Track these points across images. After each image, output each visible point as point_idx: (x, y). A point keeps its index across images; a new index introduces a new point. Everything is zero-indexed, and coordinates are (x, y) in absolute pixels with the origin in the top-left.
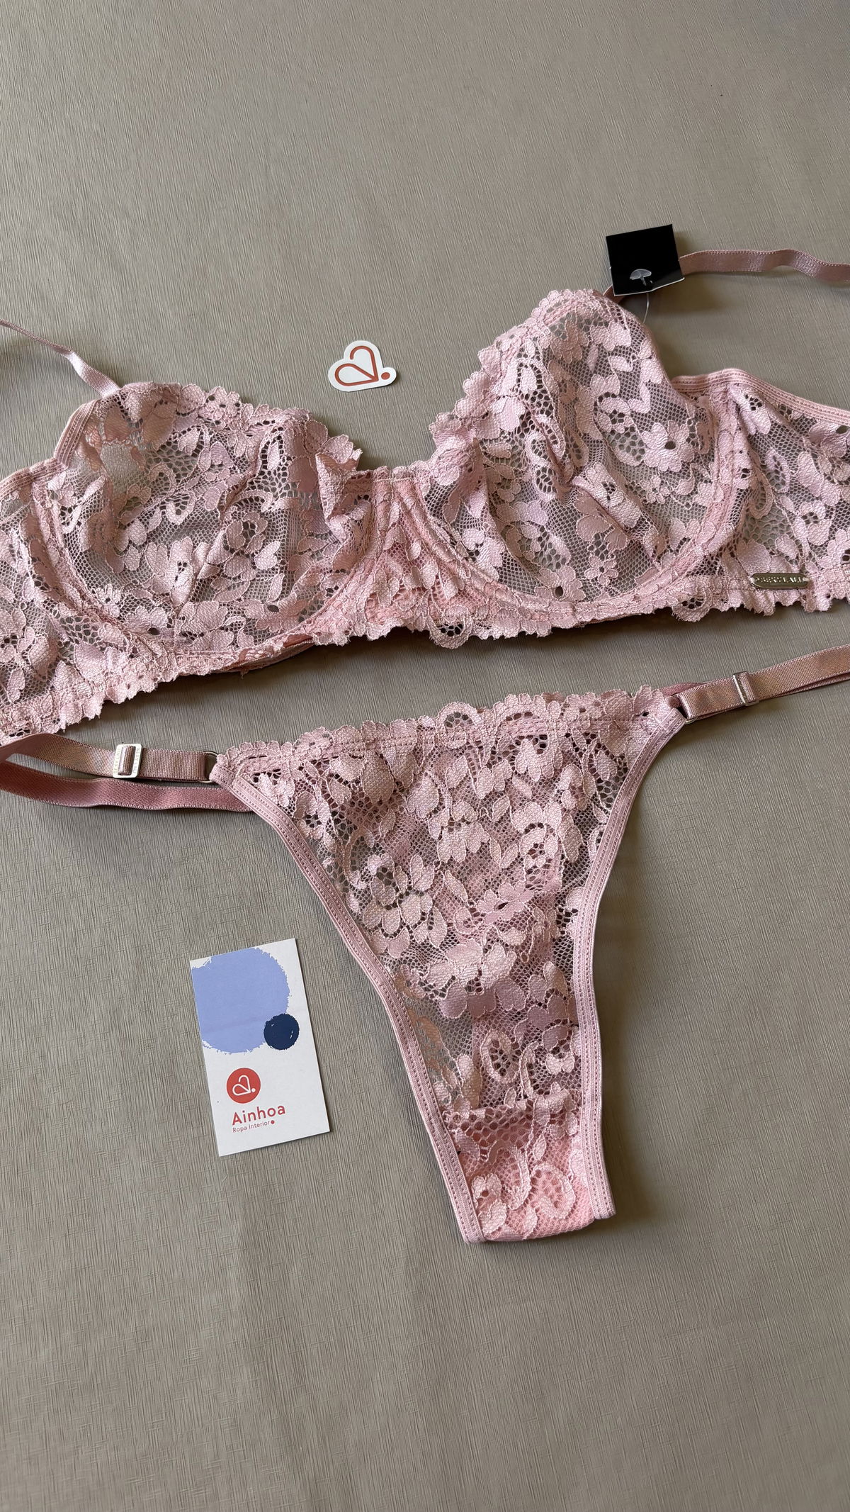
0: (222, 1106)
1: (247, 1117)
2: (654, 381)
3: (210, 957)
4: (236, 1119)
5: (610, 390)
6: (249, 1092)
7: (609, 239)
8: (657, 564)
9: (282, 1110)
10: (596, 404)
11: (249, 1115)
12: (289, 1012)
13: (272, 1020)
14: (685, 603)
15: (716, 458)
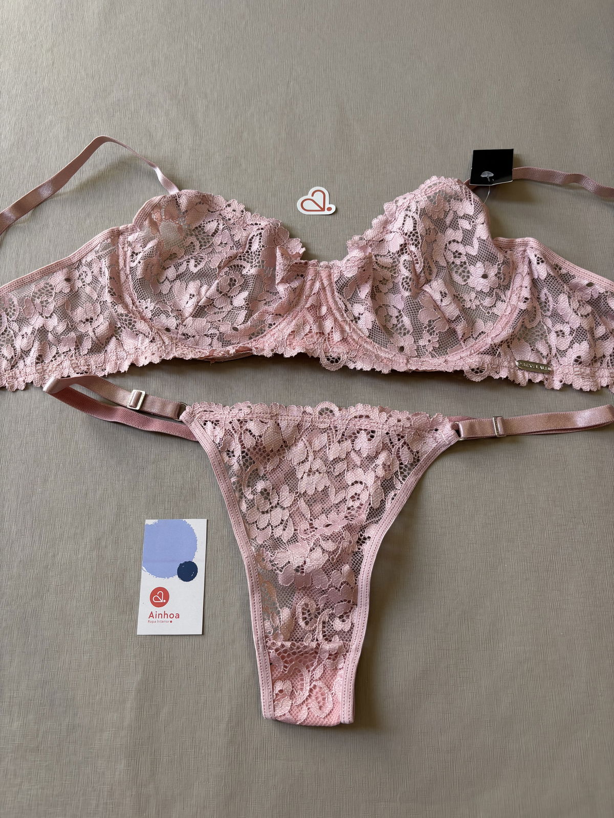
0: (145, 606)
1: (157, 616)
2: (482, 238)
3: (157, 520)
4: (151, 615)
5: (456, 238)
6: (162, 601)
7: (475, 152)
8: (463, 344)
9: (178, 616)
10: (446, 245)
11: (159, 614)
12: (194, 561)
13: (183, 563)
14: (473, 370)
15: (511, 289)
